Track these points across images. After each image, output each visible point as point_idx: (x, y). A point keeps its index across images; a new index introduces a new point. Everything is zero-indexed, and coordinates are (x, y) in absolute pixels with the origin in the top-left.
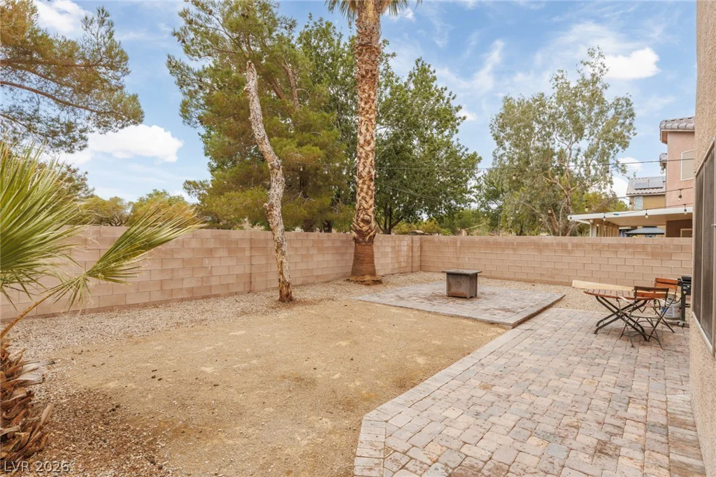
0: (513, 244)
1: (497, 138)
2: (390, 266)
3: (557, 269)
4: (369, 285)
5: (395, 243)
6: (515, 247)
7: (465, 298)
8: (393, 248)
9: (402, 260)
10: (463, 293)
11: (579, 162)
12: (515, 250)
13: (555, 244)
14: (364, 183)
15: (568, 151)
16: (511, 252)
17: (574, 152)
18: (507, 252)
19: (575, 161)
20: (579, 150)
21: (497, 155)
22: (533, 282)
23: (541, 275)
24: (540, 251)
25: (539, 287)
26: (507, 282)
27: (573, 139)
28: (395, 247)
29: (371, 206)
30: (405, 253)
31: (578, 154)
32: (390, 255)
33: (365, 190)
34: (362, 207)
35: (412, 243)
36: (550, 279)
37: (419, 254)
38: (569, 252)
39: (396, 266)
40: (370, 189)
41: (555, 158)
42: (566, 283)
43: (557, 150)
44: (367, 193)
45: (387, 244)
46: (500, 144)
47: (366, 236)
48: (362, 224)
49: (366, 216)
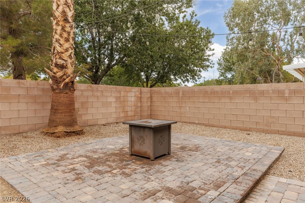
0: (229, 92)
1: (228, 25)
2: (114, 116)
3: (273, 117)
4: (59, 137)
5: (120, 94)
6: (231, 96)
7: (149, 158)
8: (118, 98)
9: (129, 109)
10: (146, 152)
11: (286, 40)
12: (231, 98)
13: (271, 91)
14: (57, 24)
15: (278, 34)
16: (227, 100)
17: (283, 34)
18: (223, 100)
19: (283, 40)
20: (286, 32)
21: (229, 38)
22: (248, 130)
23: (257, 123)
24: (256, 99)
25: (254, 136)
26: (223, 131)
27: (282, 24)
28: (120, 97)
29: (67, 50)
30: (133, 104)
31: (285, 35)
32: (114, 105)
33: (59, 32)
34: (56, 51)
35: (141, 94)
36: (266, 128)
37: (149, 104)
38: (286, 99)
39: (122, 115)
40: (65, 31)
41: (269, 39)
42: (283, 132)
43: (271, 33)
44: (61, 35)
45: (109, 94)
46: (232, 29)
47: (60, 82)
48: (55, 70)
49: (60, 60)
